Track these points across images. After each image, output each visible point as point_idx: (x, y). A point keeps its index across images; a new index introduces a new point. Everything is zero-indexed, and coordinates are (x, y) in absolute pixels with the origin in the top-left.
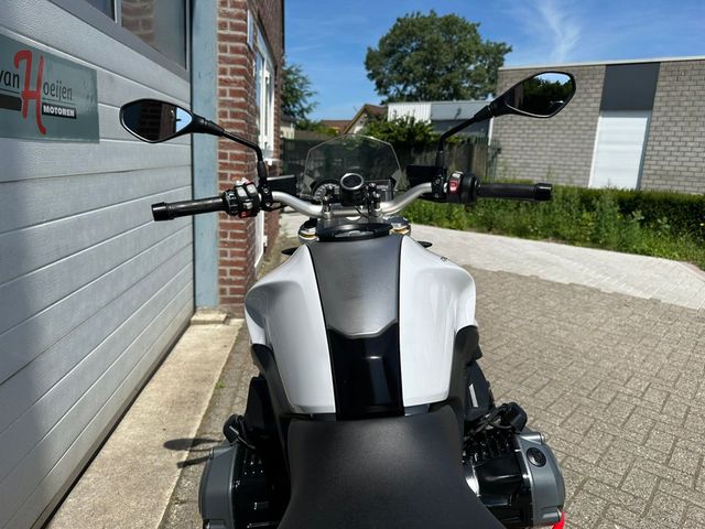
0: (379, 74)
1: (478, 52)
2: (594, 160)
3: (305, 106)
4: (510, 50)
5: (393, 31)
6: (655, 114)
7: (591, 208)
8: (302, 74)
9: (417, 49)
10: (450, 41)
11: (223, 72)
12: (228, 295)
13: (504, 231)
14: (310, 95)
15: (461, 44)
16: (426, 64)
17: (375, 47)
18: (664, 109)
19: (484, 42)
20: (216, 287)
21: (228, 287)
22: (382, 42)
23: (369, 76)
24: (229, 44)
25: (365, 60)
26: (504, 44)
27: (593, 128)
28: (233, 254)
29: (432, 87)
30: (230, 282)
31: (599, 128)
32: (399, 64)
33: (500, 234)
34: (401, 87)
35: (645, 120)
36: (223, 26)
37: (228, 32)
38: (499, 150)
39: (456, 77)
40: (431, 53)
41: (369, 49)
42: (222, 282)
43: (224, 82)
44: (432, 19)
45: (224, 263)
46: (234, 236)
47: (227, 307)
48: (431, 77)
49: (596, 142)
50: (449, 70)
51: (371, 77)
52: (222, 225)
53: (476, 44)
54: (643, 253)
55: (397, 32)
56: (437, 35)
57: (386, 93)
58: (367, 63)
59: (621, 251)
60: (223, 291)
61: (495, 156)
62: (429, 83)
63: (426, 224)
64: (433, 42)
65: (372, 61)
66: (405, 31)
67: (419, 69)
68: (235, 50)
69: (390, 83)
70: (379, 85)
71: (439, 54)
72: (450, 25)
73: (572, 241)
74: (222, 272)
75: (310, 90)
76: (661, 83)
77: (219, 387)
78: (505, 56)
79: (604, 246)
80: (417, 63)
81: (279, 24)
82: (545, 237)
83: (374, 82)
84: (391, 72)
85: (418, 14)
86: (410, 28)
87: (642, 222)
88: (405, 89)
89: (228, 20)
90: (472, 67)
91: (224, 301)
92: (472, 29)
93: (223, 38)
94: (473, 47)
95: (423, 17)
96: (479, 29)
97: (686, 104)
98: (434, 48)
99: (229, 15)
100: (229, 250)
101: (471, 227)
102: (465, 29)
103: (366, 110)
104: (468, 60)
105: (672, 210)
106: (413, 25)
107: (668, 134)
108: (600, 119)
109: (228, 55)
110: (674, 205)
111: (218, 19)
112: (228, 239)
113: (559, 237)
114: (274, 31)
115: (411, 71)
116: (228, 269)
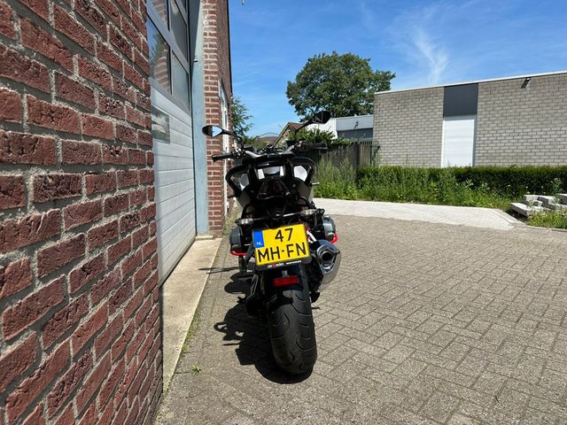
0: (297, 100)
1: (370, 80)
2: (442, 150)
3: (244, 126)
4: (394, 76)
5: (306, 68)
6: (479, 117)
7: (436, 180)
8: (241, 104)
9: (324, 81)
10: (348, 73)
11: (208, 111)
12: (213, 226)
13: (382, 199)
14: (247, 118)
15: (356, 74)
16: (332, 91)
17: (294, 81)
18: (484, 113)
19: (374, 72)
20: (207, 221)
21: (213, 221)
22: (298, 77)
23: (290, 102)
24: (210, 97)
25: (286, 90)
26: (388, 72)
27: (440, 129)
28: (215, 203)
29: (338, 107)
30: (215, 218)
31: (443, 128)
32: (312, 92)
33: (379, 201)
34: (314, 109)
35: (473, 121)
36: (207, 89)
37: (209, 91)
38: (379, 147)
39: (355, 99)
40: (335, 83)
41: (289, 82)
42: (210, 218)
43: (208, 116)
44: (335, 58)
45: (211, 208)
46: (215, 193)
47: (213, 232)
48: (336, 100)
49: (443, 137)
50: (349, 94)
51: (292, 102)
52: (209, 188)
53: (368, 73)
54: (471, 205)
55: (309, 69)
56: (339, 69)
57: (303, 114)
58: (287, 93)
59: (456, 205)
60: (211, 224)
61: (376, 151)
62: (335, 104)
63: (332, 197)
64: (336, 75)
65: (291, 91)
66: (315, 68)
67: (327, 95)
68: (213, 100)
69: (306, 106)
70: (298, 108)
71: (341, 82)
72: (348, 61)
73: (426, 202)
74: (210, 213)
75: (246, 115)
76: (480, 97)
77: (217, 256)
78: (391, 81)
79: (447, 203)
80: (325, 90)
81: (229, 79)
82: (409, 201)
83: (294, 106)
84: (306, 98)
85: (324, 55)
86: (318, 65)
87: (472, 187)
88: (317, 109)
89: (209, 86)
90: (366, 91)
91: (211, 229)
92: (364, 64)
93: (207, 94)
94: (366, 76)
95: (328, 56)
96: (370, 63)
97: (498, 108)
98: (336, 79)
99: (210, 83)
100: (213, 201)
101: (360, 198)
102: (359, 63)
103: (289, 127)
104: (362, 85)
105: (491, 178)
106: (321, 63)
107: (488, 129)
108: (444, 122)
109: (210, 102)
110: (492, 175)
111: (205, 86)
112: (213, 196)
113: (417, 200)
114: (227, 84)
115: (321, 97)
116: (213, 211)
